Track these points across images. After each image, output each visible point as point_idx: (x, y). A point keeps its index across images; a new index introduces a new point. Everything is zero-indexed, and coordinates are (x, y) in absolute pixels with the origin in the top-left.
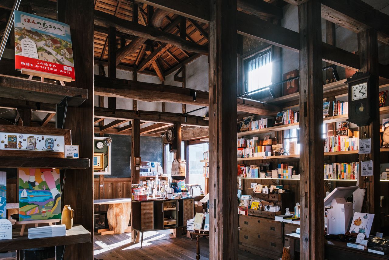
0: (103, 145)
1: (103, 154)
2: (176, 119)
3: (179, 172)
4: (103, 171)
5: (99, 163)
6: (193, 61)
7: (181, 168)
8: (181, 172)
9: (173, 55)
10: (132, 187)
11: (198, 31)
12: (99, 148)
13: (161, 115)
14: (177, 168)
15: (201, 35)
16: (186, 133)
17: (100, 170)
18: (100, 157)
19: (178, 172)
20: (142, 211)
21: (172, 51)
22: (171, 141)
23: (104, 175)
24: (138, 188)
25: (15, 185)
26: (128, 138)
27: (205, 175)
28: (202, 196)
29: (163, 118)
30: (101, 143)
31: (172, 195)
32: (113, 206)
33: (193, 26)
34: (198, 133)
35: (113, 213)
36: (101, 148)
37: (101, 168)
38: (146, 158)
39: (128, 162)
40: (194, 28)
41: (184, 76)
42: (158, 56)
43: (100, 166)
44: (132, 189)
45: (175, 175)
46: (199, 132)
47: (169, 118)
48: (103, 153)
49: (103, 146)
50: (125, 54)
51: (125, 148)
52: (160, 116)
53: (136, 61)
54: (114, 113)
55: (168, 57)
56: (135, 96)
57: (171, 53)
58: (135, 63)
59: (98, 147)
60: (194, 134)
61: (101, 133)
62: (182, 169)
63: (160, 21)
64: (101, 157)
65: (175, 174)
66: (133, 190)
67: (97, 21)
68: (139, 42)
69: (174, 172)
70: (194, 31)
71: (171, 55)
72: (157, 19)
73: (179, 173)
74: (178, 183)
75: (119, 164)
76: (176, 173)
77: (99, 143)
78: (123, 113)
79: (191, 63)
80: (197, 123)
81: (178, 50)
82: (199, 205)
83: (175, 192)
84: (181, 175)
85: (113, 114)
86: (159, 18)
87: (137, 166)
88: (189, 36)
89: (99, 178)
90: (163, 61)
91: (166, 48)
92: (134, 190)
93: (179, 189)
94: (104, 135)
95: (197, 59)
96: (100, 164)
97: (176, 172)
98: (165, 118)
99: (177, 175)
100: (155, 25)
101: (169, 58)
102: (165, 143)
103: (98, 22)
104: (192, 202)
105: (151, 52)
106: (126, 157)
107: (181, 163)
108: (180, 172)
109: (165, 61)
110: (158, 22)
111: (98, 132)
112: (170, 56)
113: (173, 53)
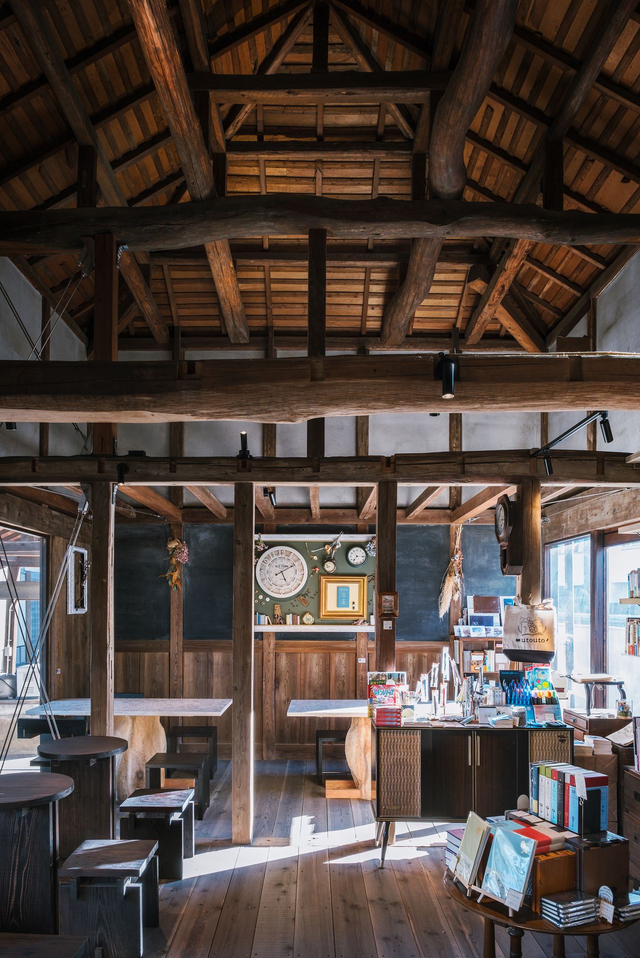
0: (364, 555)
1: (365, 578)
2: (521, 469)
3: (529, 637)
4: (364, 621)
5: (354, 603)
6: (616, 278)
7: (538, 624)
8: (538, 637)
9: (562, 278)
10: (369, 679)
11: (614, 171)
12: (355, 563)
13: (467, 461)
14: (525, 624)
15: (625, 180)
16: (596, 508)
17: (356, 621)
18: (357, 585)
19: (527, 637)
20: (382, 756)
21: (553, 265)
22: (503, 540)
23: (368, 633)
24: (387, 683)
25: (167, 654)
26: (436, 532)
27: (631, 650)
28: (623, 718)
29: (474, 469)
30: (359, 549)
31: (494, 711)
32: (360, 724)
33: (593, 161)
34: (627, 509)
35: (359, 741)
36: (359, 563)
37: (361, 616)
38: (488, 587)
39: (434, 599)
40: (598, 166)
41: (591, 334)
42: (503, 287)
43: (356, 609)
44: (370, 686)
45: (514, 645)
46: (629, 504)
47: (494, 469)
48: (365, 575)
49: (364, 558)
50: (404, 304)
51: (427, 560)
52: (463, 464)
53: (456, 318)
54: (317, 470)
55: (547, 287)
56: (225, 410)
57: (552, 271)
58: (454, 325)
59: (352, 562)
60: (614, 510)
61: (359, 524)
62: (540, 629)
63: (450, 170)
64: (360, 587)
65: (516, 643)
66: (370, 689)
67: (272, 224)
68: (421, 258)
69: (514, 637)
70: (603, 175)
71: (553, 280)
72: (436, 165)
73: (531, 641)
74: (526, 672)
75: (410, 603)
76: (518, 640)
77: (355, 549)
78: (344, 466)
79: (611, 284)
80: (603, 473)
81: (569, 255)
82: (599, 752)
83: (509, 701)
84: (535, 647)
85: (313, 472)
86: (443, 161)
87: (387, 620)
88: (590, 199)
89: (356, 640)
90: (536, 304)
91: (515, 257)
92: (374, 688)
93: (526, 693)
94: (367, 528)
95: (627, 265)
96: (356, 606)
97: (521, 637)
98: (482, 469)
99: (523, 646)
100: (441, 190)
101: (551, 288)
102: (548, 540)
103: (276, 227)
104: (563, 741)
105: (483, 283)
106: (430, 586)
107: (537, 609)
108: (535, 637)
109: (545, 302)
110: (445, 175)
111: (351, 521)
112: (551, 282)
113: (559, 271)
